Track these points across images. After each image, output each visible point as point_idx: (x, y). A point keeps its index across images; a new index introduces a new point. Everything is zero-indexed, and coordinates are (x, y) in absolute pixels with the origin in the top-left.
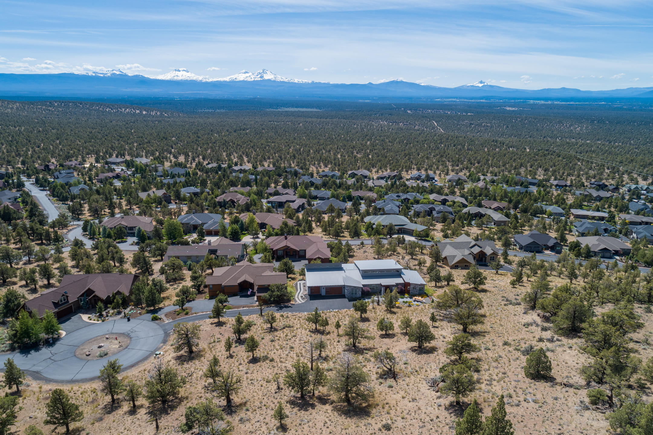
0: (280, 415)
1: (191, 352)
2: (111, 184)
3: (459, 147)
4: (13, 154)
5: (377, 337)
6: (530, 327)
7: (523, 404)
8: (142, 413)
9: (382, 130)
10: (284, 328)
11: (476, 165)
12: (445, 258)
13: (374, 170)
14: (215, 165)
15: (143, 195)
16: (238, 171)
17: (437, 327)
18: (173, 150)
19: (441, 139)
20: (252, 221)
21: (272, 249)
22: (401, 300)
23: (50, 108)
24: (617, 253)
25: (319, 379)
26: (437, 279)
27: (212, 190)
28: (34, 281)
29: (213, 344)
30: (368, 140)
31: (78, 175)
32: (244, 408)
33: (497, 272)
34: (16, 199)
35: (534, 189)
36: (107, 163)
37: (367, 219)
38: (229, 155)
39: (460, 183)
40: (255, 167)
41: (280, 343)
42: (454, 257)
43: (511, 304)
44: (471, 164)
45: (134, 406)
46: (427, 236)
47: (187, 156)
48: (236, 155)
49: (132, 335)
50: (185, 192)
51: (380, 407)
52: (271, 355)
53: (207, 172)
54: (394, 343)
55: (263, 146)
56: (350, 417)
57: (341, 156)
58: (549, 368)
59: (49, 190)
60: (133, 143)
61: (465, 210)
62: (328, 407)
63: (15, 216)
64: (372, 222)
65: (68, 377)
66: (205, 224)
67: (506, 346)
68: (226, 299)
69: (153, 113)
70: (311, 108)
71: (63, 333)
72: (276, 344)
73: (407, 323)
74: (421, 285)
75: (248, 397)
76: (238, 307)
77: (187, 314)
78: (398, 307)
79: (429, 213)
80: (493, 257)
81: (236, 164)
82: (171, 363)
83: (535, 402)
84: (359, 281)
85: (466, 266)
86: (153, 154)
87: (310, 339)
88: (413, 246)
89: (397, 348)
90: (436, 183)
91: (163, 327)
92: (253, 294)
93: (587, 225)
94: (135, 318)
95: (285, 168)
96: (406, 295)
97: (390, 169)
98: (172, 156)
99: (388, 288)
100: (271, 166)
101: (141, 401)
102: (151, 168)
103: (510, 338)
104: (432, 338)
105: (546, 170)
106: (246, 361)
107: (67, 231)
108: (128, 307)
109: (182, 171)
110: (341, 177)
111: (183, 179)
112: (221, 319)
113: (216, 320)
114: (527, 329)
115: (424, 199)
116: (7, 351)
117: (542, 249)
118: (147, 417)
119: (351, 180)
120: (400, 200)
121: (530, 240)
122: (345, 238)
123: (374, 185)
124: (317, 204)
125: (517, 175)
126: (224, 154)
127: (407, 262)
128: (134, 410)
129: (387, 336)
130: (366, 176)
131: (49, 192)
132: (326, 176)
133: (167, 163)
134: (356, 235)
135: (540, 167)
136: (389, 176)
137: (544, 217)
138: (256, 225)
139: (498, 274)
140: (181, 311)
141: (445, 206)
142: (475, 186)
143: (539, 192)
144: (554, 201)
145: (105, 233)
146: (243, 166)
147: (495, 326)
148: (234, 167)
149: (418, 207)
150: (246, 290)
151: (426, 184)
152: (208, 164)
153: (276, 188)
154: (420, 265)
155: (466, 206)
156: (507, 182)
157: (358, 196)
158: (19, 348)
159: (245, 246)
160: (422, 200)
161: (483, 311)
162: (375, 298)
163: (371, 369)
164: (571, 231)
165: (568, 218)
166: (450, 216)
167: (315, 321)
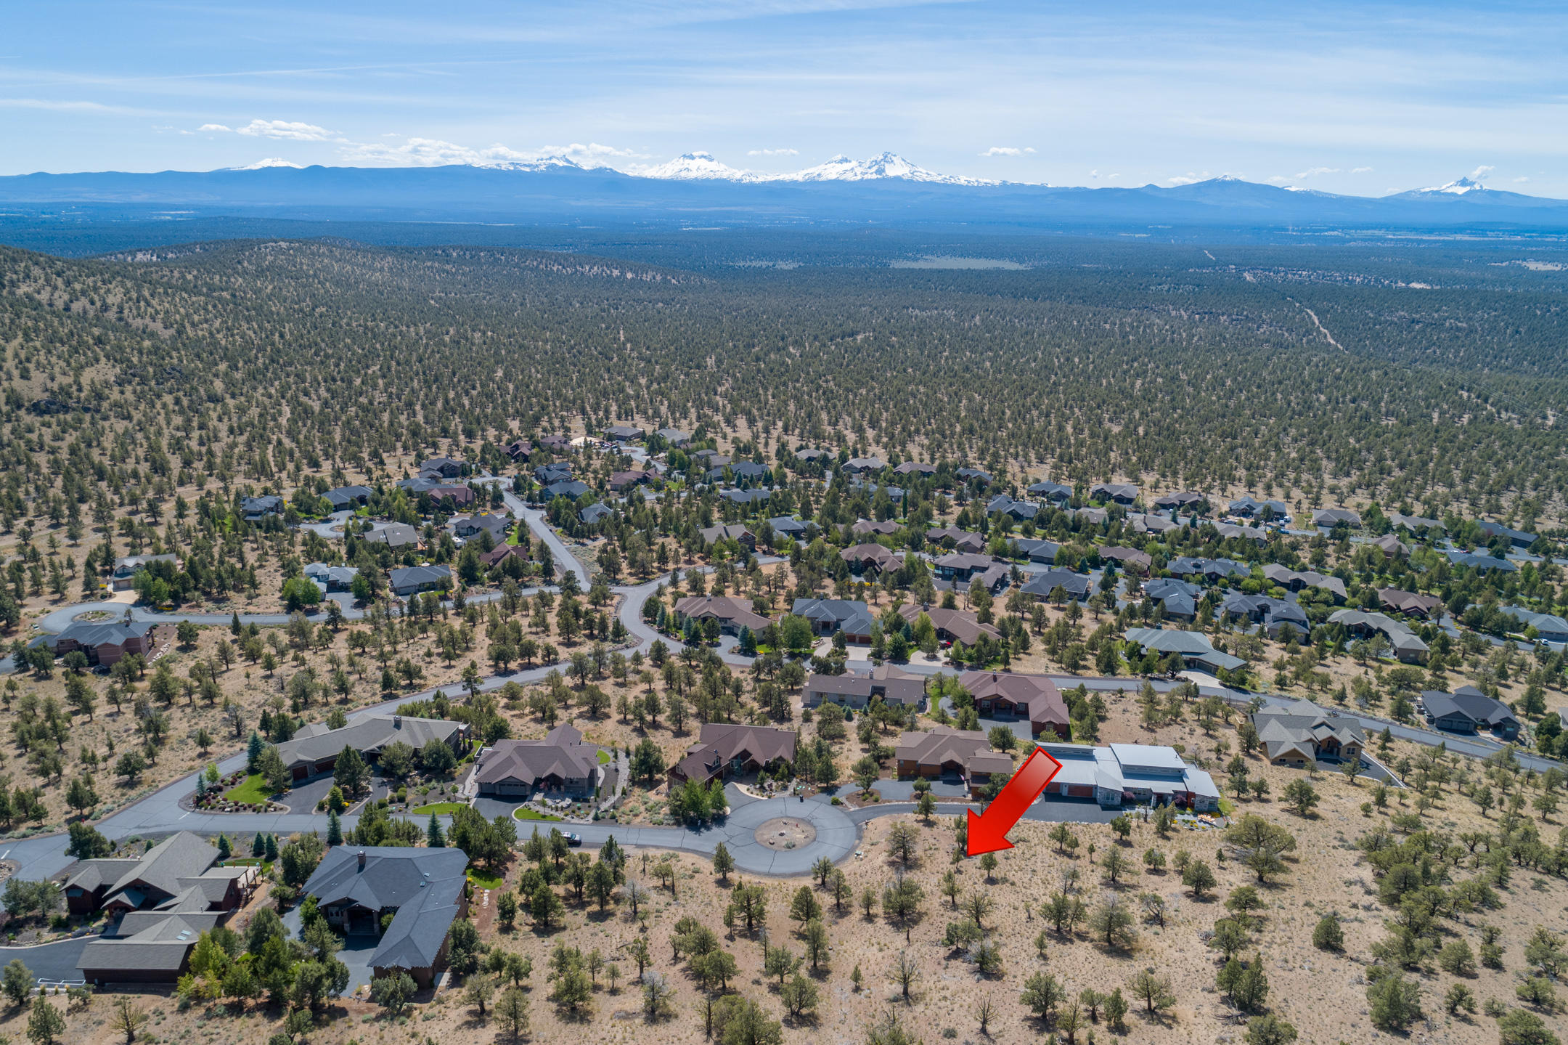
0: (1041, 945)
1: (905, 858)
2: (642, 500)
3: (1365, 405)
5: (1143, 872)
6: (1353, 887)
8: (881, 922)
9: (1173, 341)
10: (1018, 842)
11: (1397, 473)
12: (1264, 743)
13: (1149, 478)
14: (813, 451)
15: (710, 536)
16: (861, 470)
17: (1223, 869)
19: (1321, 381)
20: (924, 624)
21: (976, 697)
22: (1179, 817)
23: (448, 267)
25: (1079, 914)
26: (1241, 787)
27: (825, 525)
31: (574, 470)
32: (997, 933)
33: (1353, 779)
35: (1518, 559)
36: (610, 438)
37: (1131, 634)
39: (1341, 530)
40: (894, 461)
42: (1280, 743)
43: (1343, 846)
44: (1381, 470)
45: (869, 914)
46: (1243, 681)
47: (751, 422)
49: (815, 822)
50: (779, 526)
51: (1144, 952)
52: (1010, 876)
53: (802, 473)
54: (1164, 883)
56: (1112, 957)
57: (1075, 428)
58: (1341, 939)
59: (546, 510)
61: (1335, 615)
62: (1087, 943)
64: (1140, 642)
65: (766, 869)
66: (843, 620)
67: (1306, 907)
68: (928, 784)
69: (647, 277)
70: (998, 259)
71: (727, 806)
72: (1012, 861)
73: (1183, 859)
74: (1213, 796)
75: (998, 922)
76: (944, 799)
77: (876, 801)
78: (1174, 830)
79: (1258, 616)
80: (1353, 750)
81: (855, 451)
83: (1311, 970)
84: (1116, 782)
85: (1300, 762)
87: (1056, 862)
88: (1219, 705)
89: (1168, 891)
90: (1287, 526)
91: (849, 815)
92: (962, 782)
94: (808, 797)
95: (955, 465)
96: (1189, 811)
97: (1186, 479)
98: (722, 420)
99: (1162, 798)
100: (927, 457)
102: (698, 460)
103: (1318, 898)
104: (1212, 884)
108: (794, 778)
109: (756, 469)
110: (1076, 503)
111: (764, 492)
112: (932, 817)
113: (922, 817)
114: (1346, 889)
115: (1252, 577)
116: (673, 825)
117: (1476, 727)
118: (888, 927)
119: (1098, 514)
120: (1199, 577)
121: (1452, 708)
122: (1089, 674)
123: (1144, 528)
124: (1032, 578)
125: (1490, 512)
126: (824, 416)
127: (1197, 741)
128: (869, 918)
129: (1156, 872)
130: (1130, 501)
131: (544, 513)
132: (1044, 494)
133: (724, 446)
134: (1109, 667)
135: (1560, 489)
136: (1182, 504)
137: (1520, 639)
138: (933, 635)
139: (1352, 783)
140: (867, 795)
141: (1293, 605)
142: (1376, 545)
143: (1528, 570)
144: (1556, 597)
145: (688, 629)
146: (869, 455)
147: (1305, 878)
148: (851, 461)
149: (1232, 599)
150: (951, 772)
151: (1263, 532)
152: (800, 449)
153: (944, 525)
154: (1218, 751)
155: (1340, 601)
156: (1456, 537)
157: (1112, 558)
158: (685, 822)
159: (925, 683)
160: (1247, 581)
161: (1295, 854)
162: (1140, 810)
163: (1136, 911)
164: (1564, 685)
166: (1301, 631)
167: (1061, 839)
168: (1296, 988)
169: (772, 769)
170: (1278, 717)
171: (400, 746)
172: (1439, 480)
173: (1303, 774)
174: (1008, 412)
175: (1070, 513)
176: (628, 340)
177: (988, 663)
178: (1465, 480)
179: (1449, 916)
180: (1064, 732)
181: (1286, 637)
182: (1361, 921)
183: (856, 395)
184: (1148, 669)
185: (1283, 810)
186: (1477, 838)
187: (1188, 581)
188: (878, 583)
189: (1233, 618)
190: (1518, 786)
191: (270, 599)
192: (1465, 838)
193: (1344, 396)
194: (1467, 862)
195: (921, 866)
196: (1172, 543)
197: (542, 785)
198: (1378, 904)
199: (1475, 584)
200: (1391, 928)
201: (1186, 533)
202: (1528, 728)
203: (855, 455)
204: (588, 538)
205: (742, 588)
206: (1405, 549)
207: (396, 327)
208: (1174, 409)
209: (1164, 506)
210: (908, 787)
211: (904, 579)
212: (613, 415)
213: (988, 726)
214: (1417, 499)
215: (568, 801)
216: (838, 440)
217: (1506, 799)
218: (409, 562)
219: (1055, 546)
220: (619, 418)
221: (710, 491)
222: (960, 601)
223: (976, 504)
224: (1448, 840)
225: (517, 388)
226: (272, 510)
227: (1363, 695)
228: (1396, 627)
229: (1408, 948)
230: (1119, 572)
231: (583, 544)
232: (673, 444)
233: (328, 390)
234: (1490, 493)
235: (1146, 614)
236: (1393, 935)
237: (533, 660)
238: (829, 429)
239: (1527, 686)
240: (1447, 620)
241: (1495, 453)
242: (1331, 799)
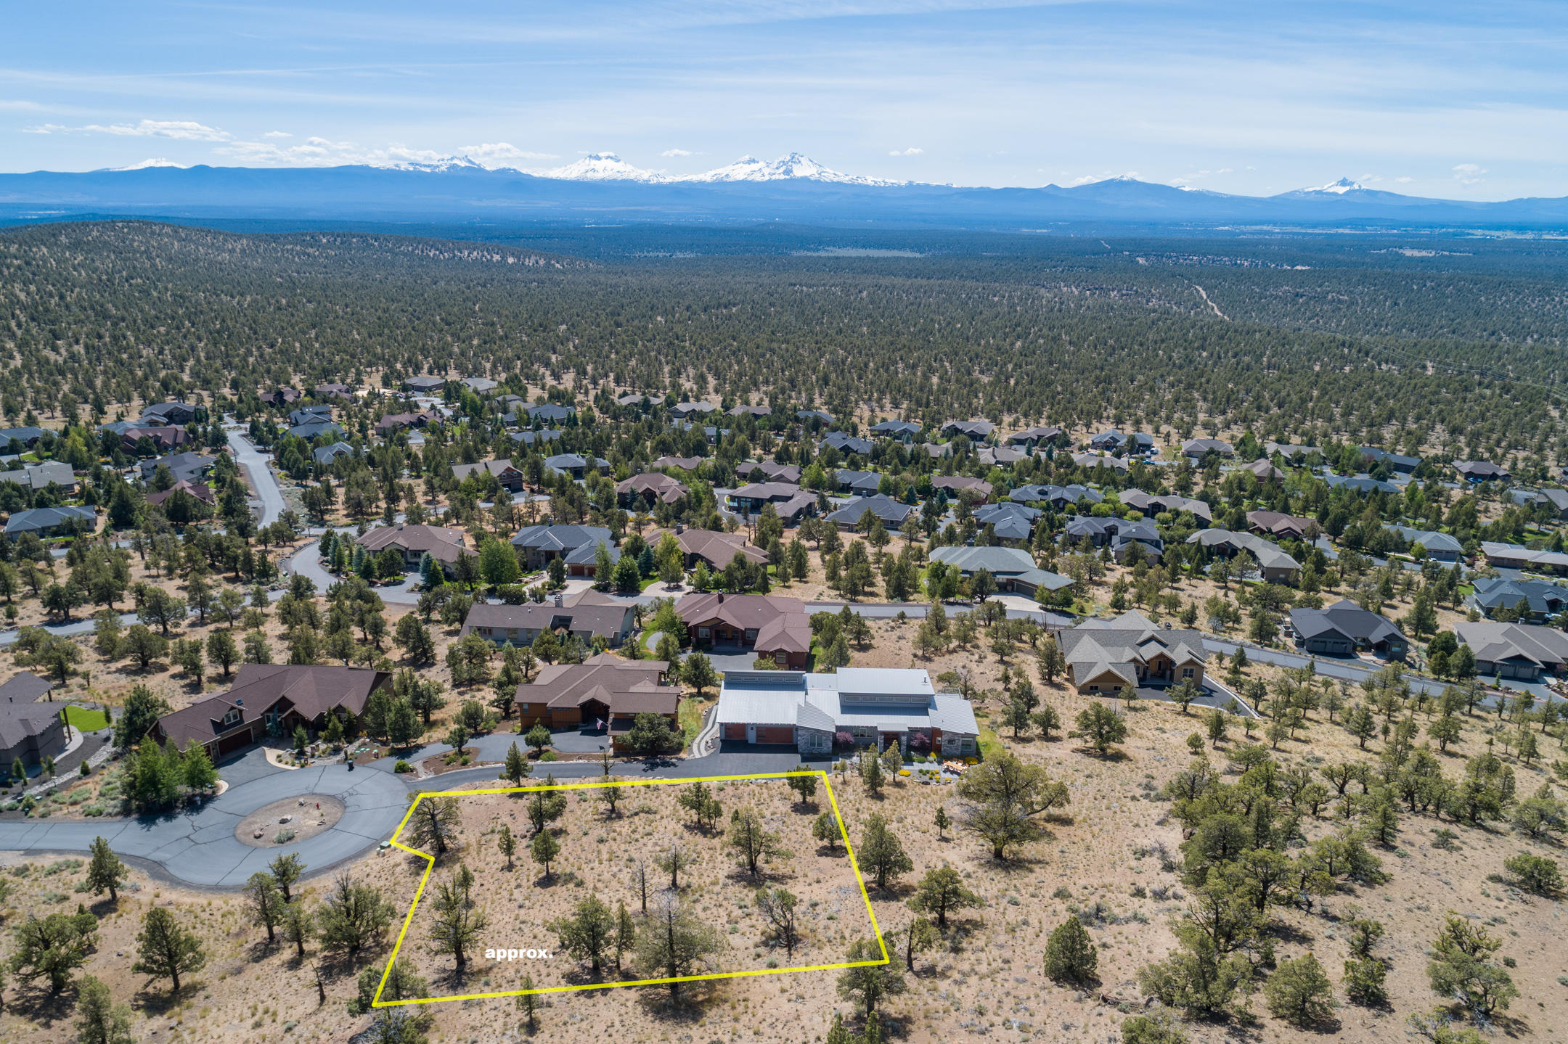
0: (529, 1002)
1: (442, 849)
2: (402, 442)
3: (1247, 359)
4: (218, 363)
6: (1147, 859)
7: (999, 1031)
8: (309, 968)
10: (636, 814)
11: (1275, 411)
12: (1070, 667)
13: (1007, 419)
14: (638, 398)
15: (462, 472)
16: (685, 414)
17: (946, 840)
18: (554, 358)
19: (1205, 339)
20: (670, 549)
21: (686, 624)
22: (912, 767)
23: (311, 250)
24: (1551, 668)
26: (1022, 722)
27: (615, 461)
28: (195, 668)
29: (489, 837)
30: (1018, 337)
31: (340, 416)
32: (483, 979)
33: (1185, 708)
34: (204, 472)
35: (1402, 483)
36: (405, 388)
38: (676, 373)
39: (1210, 460)
40: (726, 407)
41: (615, 848)
42: (1092, 665)
43: (1147, 796)
44: (1259, 408)
45: (301, 952)
46: (1068, 602)
47: (581, 372)
48: (691, 372)
49: (350, 801)
51: (727, 1006)
52: (584, 872)
53: (615, 417)
54: (838, 869)
55: (760, 351)
56: (661, 1019)
57: (941, 378)
58: (1095, 960)
59: (274, 452)
60: (471, 338)
61: (1195, 536)
63: (195, 511)
66: (572, 549)
67: (1057, 900)
68: (547, 737)
69: (529, 262)
70: (899, 249)
71: (223, 786)
74: (967, 735)
76: (569, 757)
77: (465, 764)
78: (896, 785)
79: (1104, 539)
80: (1192, 671)
81: (686, 399)
82: (398, 869)
83: (1023, 1028)
84: (830, 719)
85: (1116, 688)
86: (508, 368)
87: (678, 842)
88: (1024, 626)
89: (836, 882)
90: (1153, 458)
91: (412, 786)
93: (1506, 589)
94: (363, 763)
95: (795, 409)
97: (1049, 417)
98: (548, 373)
99: (890, 737)
100: (766, 402)
101: (312, 945)
102: (495, 404)
103: (1083, 882)
104: (903, 864)
105: (1455, 431)
106: (533, 879)
107: (292, 550)
108: (357, 738)
109: (558, 412)
110: (920, 439)
111: (559, 432)
114: (1134, 863)
115: (1105, 501)
116: (117, 814)
117: (1354, 649)
119: (941, 448)
120: (1043, 503)
121: (1326, 626)
122: (869, 599)
123: (993, 461)
124: (844, 509)
125: (1370, 442)
126: (667, 369)
127: (985, 672)
128: (299, 959)
130: (982, 437)
132: (887, 432)
133: (534, 392)
134: (901, 593)
135: (1442, 421)
136: (1040, 439)
137: (1406, 560)
138: (675, 559)
139: (1185, 712)
140: (456, 757)
141: (1152, 528)
142: (1248, 471)
143: (1412, 492)
144: (1444, 518)
145: (359, 563)
146: (702, 401)
147: (1073, 849)
148: (678, 406)
149: (1079, 525)
151: (1125, 462)
152: (624, 396)
153: (760, 460)
154: (1006, 679)
155: (1202, 524)
156: (1336, 462)
157: (947, 488)
158: (138, 811)
160: (1099, 506)
161: (1067, 811)
164: (1458, 601)
165: (1471, 565)
166: (1151, 551)
167: (697, 805)
170: (1093, 633)
172: (1319, 416)
173: (1117, 704)
174: (871, 364)
175: (909, 448)
177: (742, 591)
178: (1347, 414)
181: (1132, 558)
182: (1144, 921)
184: (948, 593)
185: (1074, 751)
186: (1349, 775)
187: (1030, 506)
188: (650, 516)
189: (1073, 541)
190: (1408, 713)
192: (1330, 775)
193: (1226, 352)
194: (1331, 809)
196: (1020, 473)
198: (1180, 889)
199: (1355, 506)
201: (1039, 464)
202: (1417, 650)
206: (1279, 473)
208: (1051, 363)
209: (1020, 442)
210: (520, 741)
212: (424, 370)
213: (688, 658)
214: (1295, 433)
217: (1392, 727)
223: (807, 443)
224: (1307, 780)
227: (1218, 615)
228: (1263, 545)
229: (1204, 973)
230: (953, 501)
232: (474, 392)
233: (87, 347)
234: (1371, 425)
236: (1184, 948)
238: (667, 380)
239: (1413, 606)
240: (1324, 543)
241: (1374, 392)
242: (1149, 734)
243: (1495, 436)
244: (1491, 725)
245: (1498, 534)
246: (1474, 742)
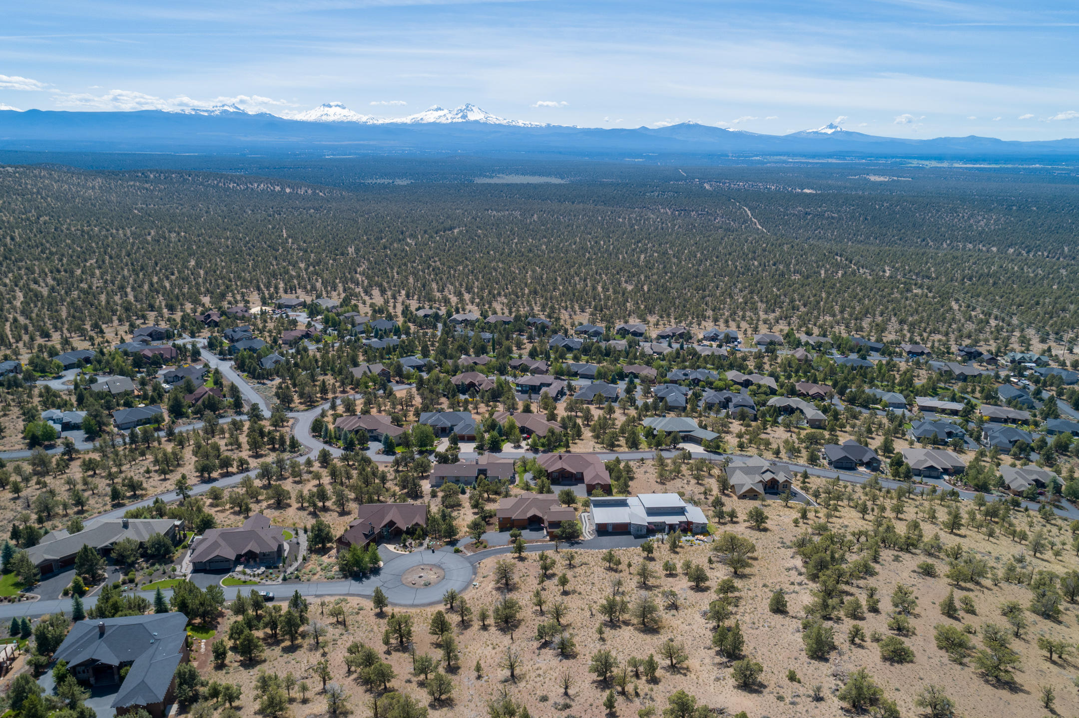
0: (601, 632)
1: (507, 584)
3: (781, 267)
5: (663, 576)
6: (791, 572)
7: (761, 628)
8: (493, 629)
9: (662, 229)
10: (582, 565)
11: (802, 309)
12: (733, 486)
13: (653, 319)
14: (428, 310)
15: (357, 373)
16: (461, 322)
17: (712, 569)
19: (755, 252)
20: (513, 425)
21: (547, 471)
22: (684, 538)
23: (147, 186)
24: (946, 471)
25: (624, 608)
26: (720, 515)
32: (572, 627)
33: (787, 504)
34: (202, 378)
35: (874, 359)
36: (280, 307)
37: (646, 422)
39: (771, 347)
40: (484, 315)
41: (582, 579)
42: (743, 485)
43: (783, 547)
44: (793, 308)
45: (485, 624)
46: (718, 447)
47: (383, 292)
49: (443, 566)
50: (407, 363)
51: (666, 628)
52: (578, 589)
53: (421, 326)
54: (676, 582)
56: (646, 634)
57: (603, 288)
58: (785, 605)
59: (234, 361)
61: (771, 401)
62: (630, 627)
64: (653, 426)
65: (410, 602)
66: (455, 426)
67: (764, 588)
68: (519, 532)
69: (301, 192)
70: (547, 176)
71: (380, 561)
72: (579, 579)
73: (687, 565)
74: (704, 522)
75: (571, 620)
76: (531, 542)
77: (485, 547)
78: (681, 547)
79: (725, 404)
80: (786, 485)
83: (769, 627)
84: (643, 519)
85: (755, 496)
87: (607, 576)
88: (701, 462)
89: (679, 586)
90: (739, 346)
91: (467, 558)
92: (542, 529)
93: (927, 427)
94: (438, 549)
95: (526, 316)
96: (689, 534)
97: (676, 319)
98: (362, 291)
99: (672, 527)
100: (506, 311)
101: (490, 621)
103: (771, 581)
104: (706, 579)
105: (902, 322)
108: (427, 537)
109: (387, 324)
110: (607, 338)
112: (523, 554)
113: (517, 555)
114: (787, 573)
115: (720, 380)
117: (856, 465)
118: (498, 632)
119: (621, 344)
120: (687, 382)
121: (842, 454)
122: (621, 449)
123: (651, 352)
124: (581, 389)
125: (857, 331)
126: (434, 285)
127: (692, 488)
128: (485, 628)
129: (671, 575)
130: (641, 334)
131: (233, 363)
132: (586, 332)
133: (364, 310)
134: (634, 444)
135: (895, 315)
136: (674, 335)
137: (878, 409)
138: (517, 431)
139: (787, 506)
140: (479, 544)
141: (745, 396)
142: (793, 355)
143: (880, 366)
144: (896, 381)
145: (346, 439)
146: (467, 312)
147: (762, 569)
148: (455, 316)
149: (709, 395)
150: (535, 523)
151: (725, 350)
152: (418, 309)
153: (520, 357)
154: (705, 493)
155: (773, 392)
156: (839, 348)
157: (632, 373)
158: (351, 575)
159: (514, 464)
160: (717, 382)
161: (755, 554)
162: (659, 536)
163: (660, 602)
164: (904, 434)
165: (910, 411)
166: (751, 412)
167: (610, 561)
168: (760, 640)
169: (411, 532)
170: (741, 468)
171: (129, 541)
172: (827, 313)
173: (757, 504)
174: (559, 279)
175: (603, 345)
176: (289, 236)
177: (556, 447)
178: (842, 312)
179: (847, 583)
180: (607, 490)
181: (742, 417)
182: (797, 593)
183: (455, 271)
184: (658, 444)
185: (747, 528)
186: (860, 533)
187: (680, 385)
188: (478, 398)
189: (709, 407)
190: (881, 499)
191: (14, 439)
192: (854, 534)
193: (769, 262)
194: (855, 548)
195: (518, 588)
196: (669, 361)
197: (243, 559)
198: (806, 581)
199: (851, 376)
200: (814, 595)
201: (678, 353)
202: (885, 463)
203: (457, 311)
204: (268, 379)
205: (383, 408)
206: (810, 357)
207: (108, 230)
208: (666, 273)
209: (663, 337)
210: (506, 536)
211: (496, 395)
212: (281, 290)
213: (557, 490)
214: (815, 325)
215: (263, 569)
216: (445, 302)
217: (875, 507)
218: (128, 404)
219: (595, 367)
220: (286, 292)
221: (355, 341)
222: (534, 407)
223: (541, 342)
224: (844, 536)
225: (206, 273)
226: (12, 371)
227: (790, 450)
228: (807, 406)
229: (825, 606)
230: (637, 381)
231: (264, 384)
232: (327, 309)
233: (54, 279)
234: (856, 319)
235: (656, 408)
236: (816, 599)
237: (230, 469)
238: (438, 295)
239: (883, 437)
240: (836, 400)
241: (858, 294)
242: (775, 518)
243: (923, 325)
244: (918, 503)
245: (924, 393)
246: (910, 512)
